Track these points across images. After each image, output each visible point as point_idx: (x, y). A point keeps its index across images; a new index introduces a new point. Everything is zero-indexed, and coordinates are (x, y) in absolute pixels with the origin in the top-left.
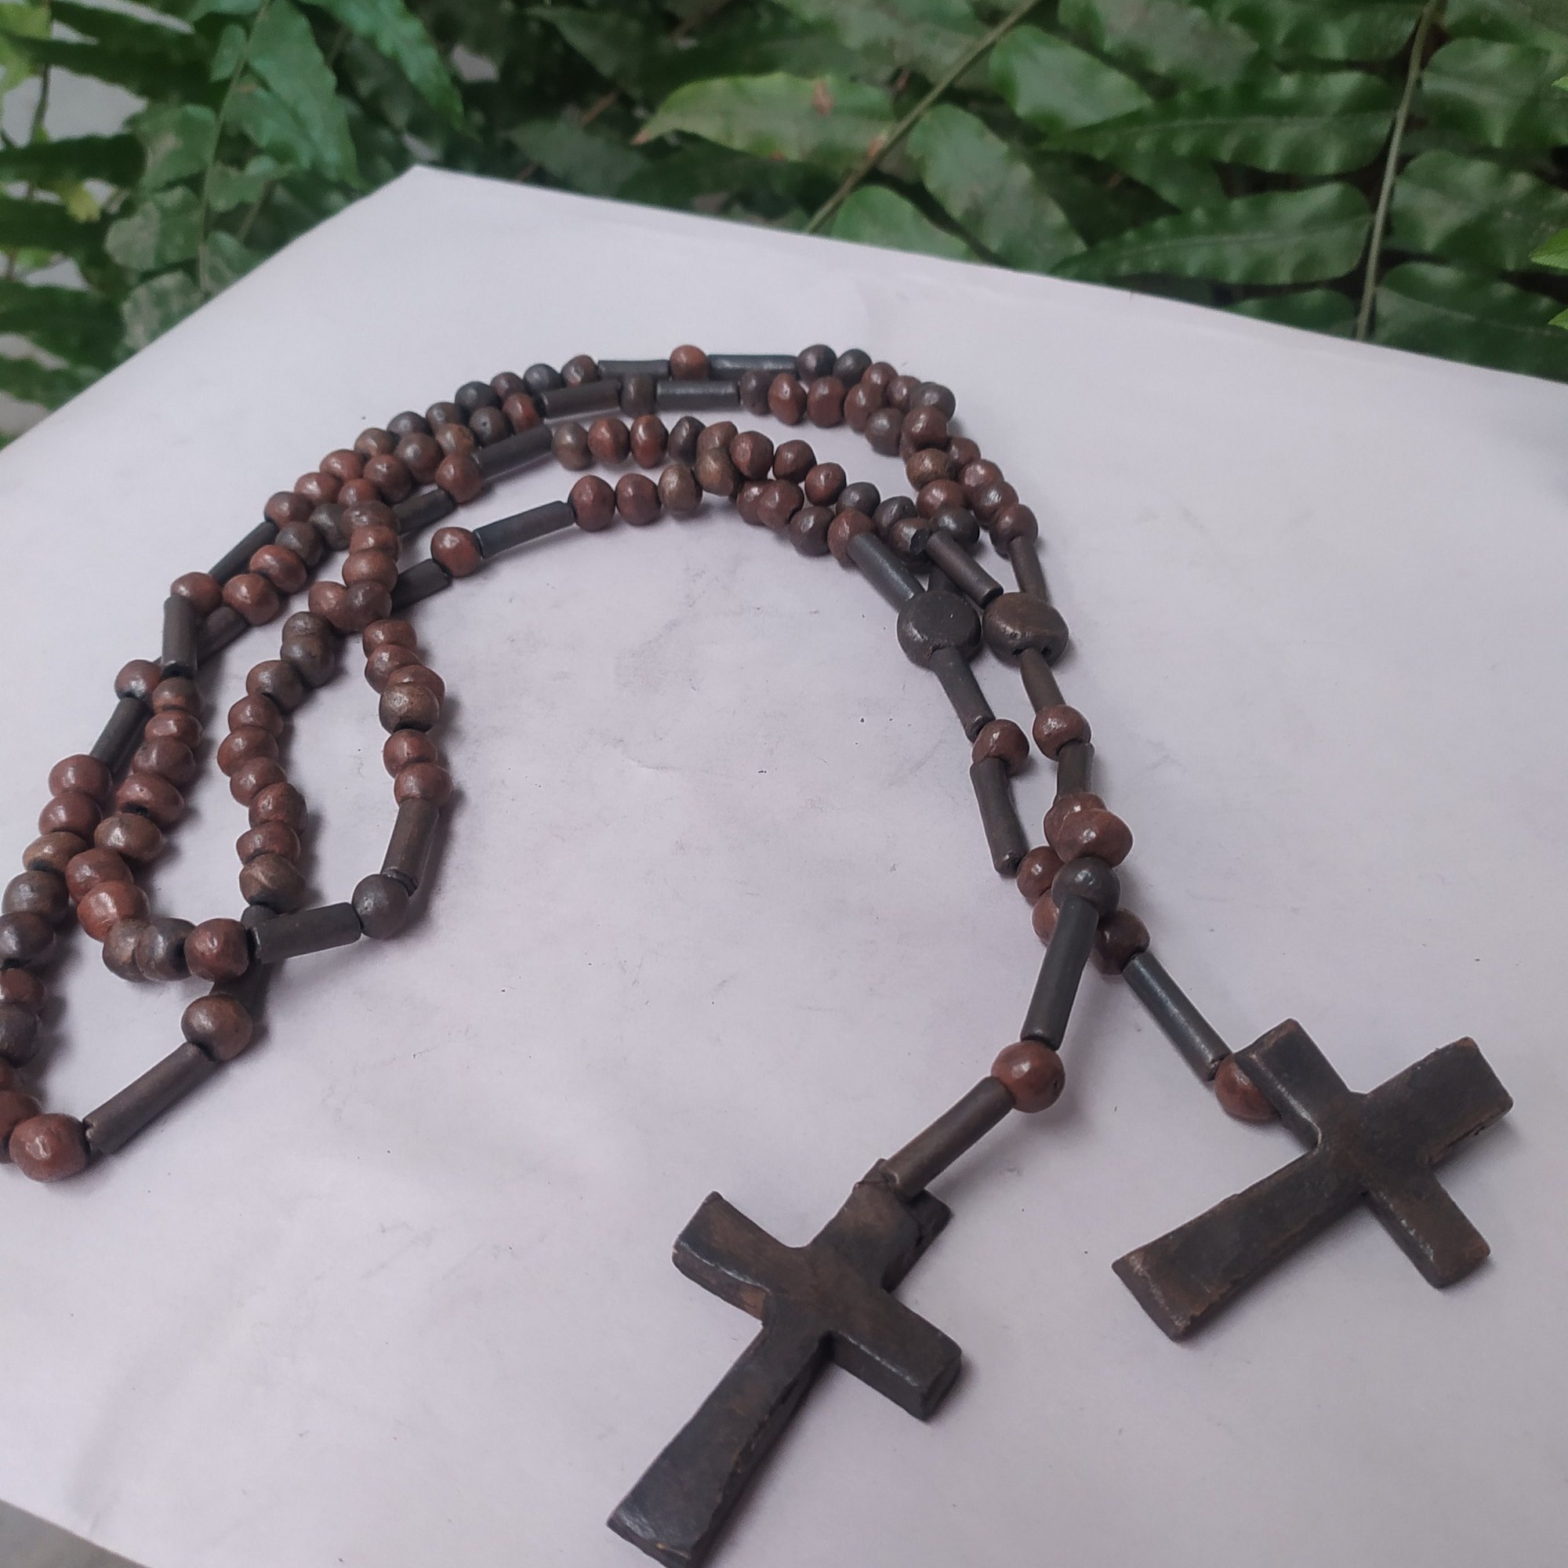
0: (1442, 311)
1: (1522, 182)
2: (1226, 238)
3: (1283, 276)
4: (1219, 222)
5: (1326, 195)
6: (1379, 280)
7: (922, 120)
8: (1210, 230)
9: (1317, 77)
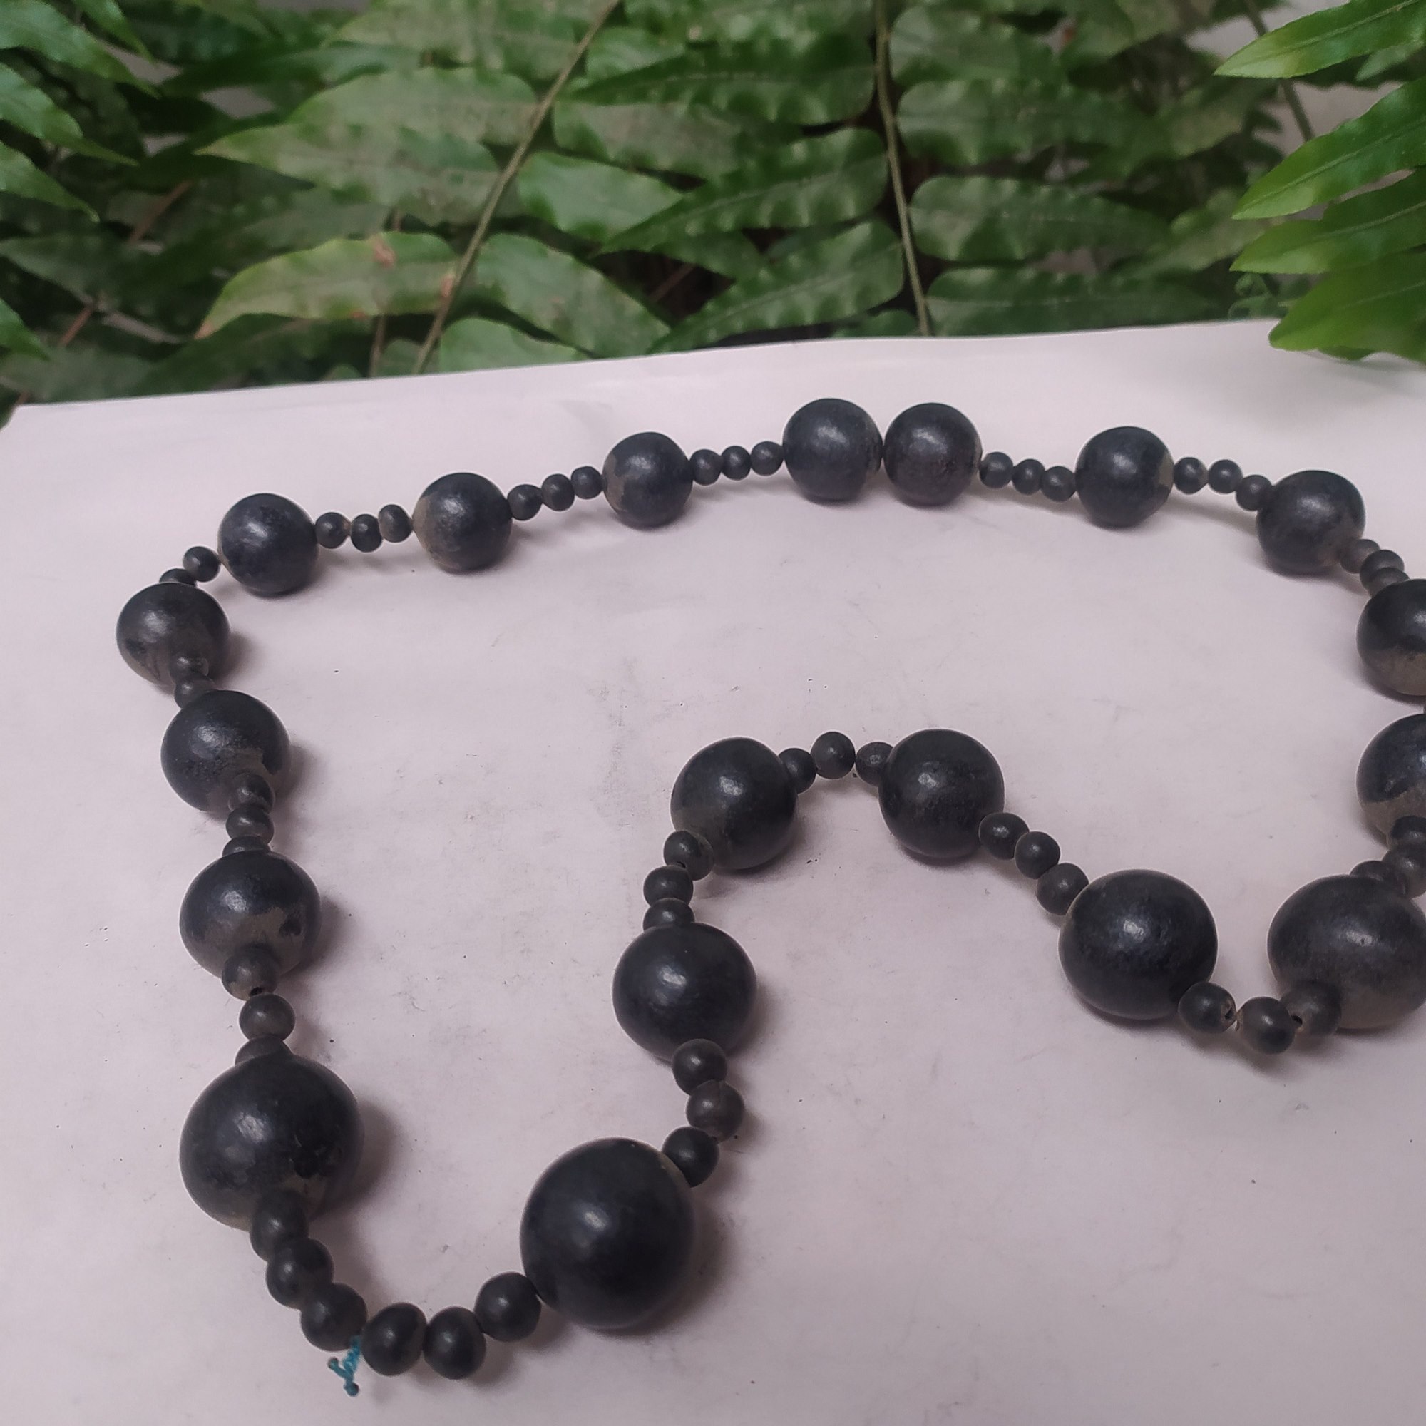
0: (985, 304)
1: (1009, 186)
2: (793, 288)
3: (849, 310)
4: (784, 277)
5: (860, 234)
6: (925, 292)
7: (481, 252)
8: (777, 287)
9: (818, 140)
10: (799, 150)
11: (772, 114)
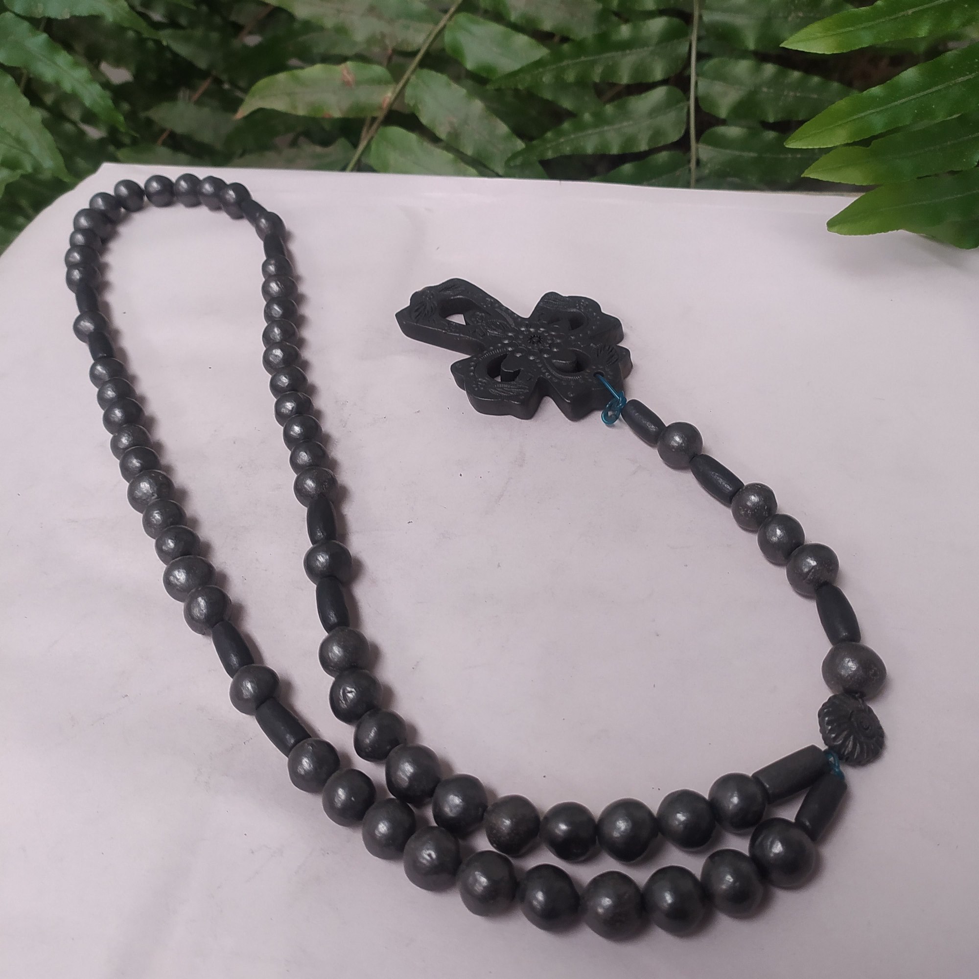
0: (737, 153)
1: (770, 69)
2: (606, 128)
3: (643, 147)
4: (600, 120)
5: (659, 94)
6: (698, 139)
7: (411, 80)
8: (596, 125)
9: (641, 23)
10: (625, 31)
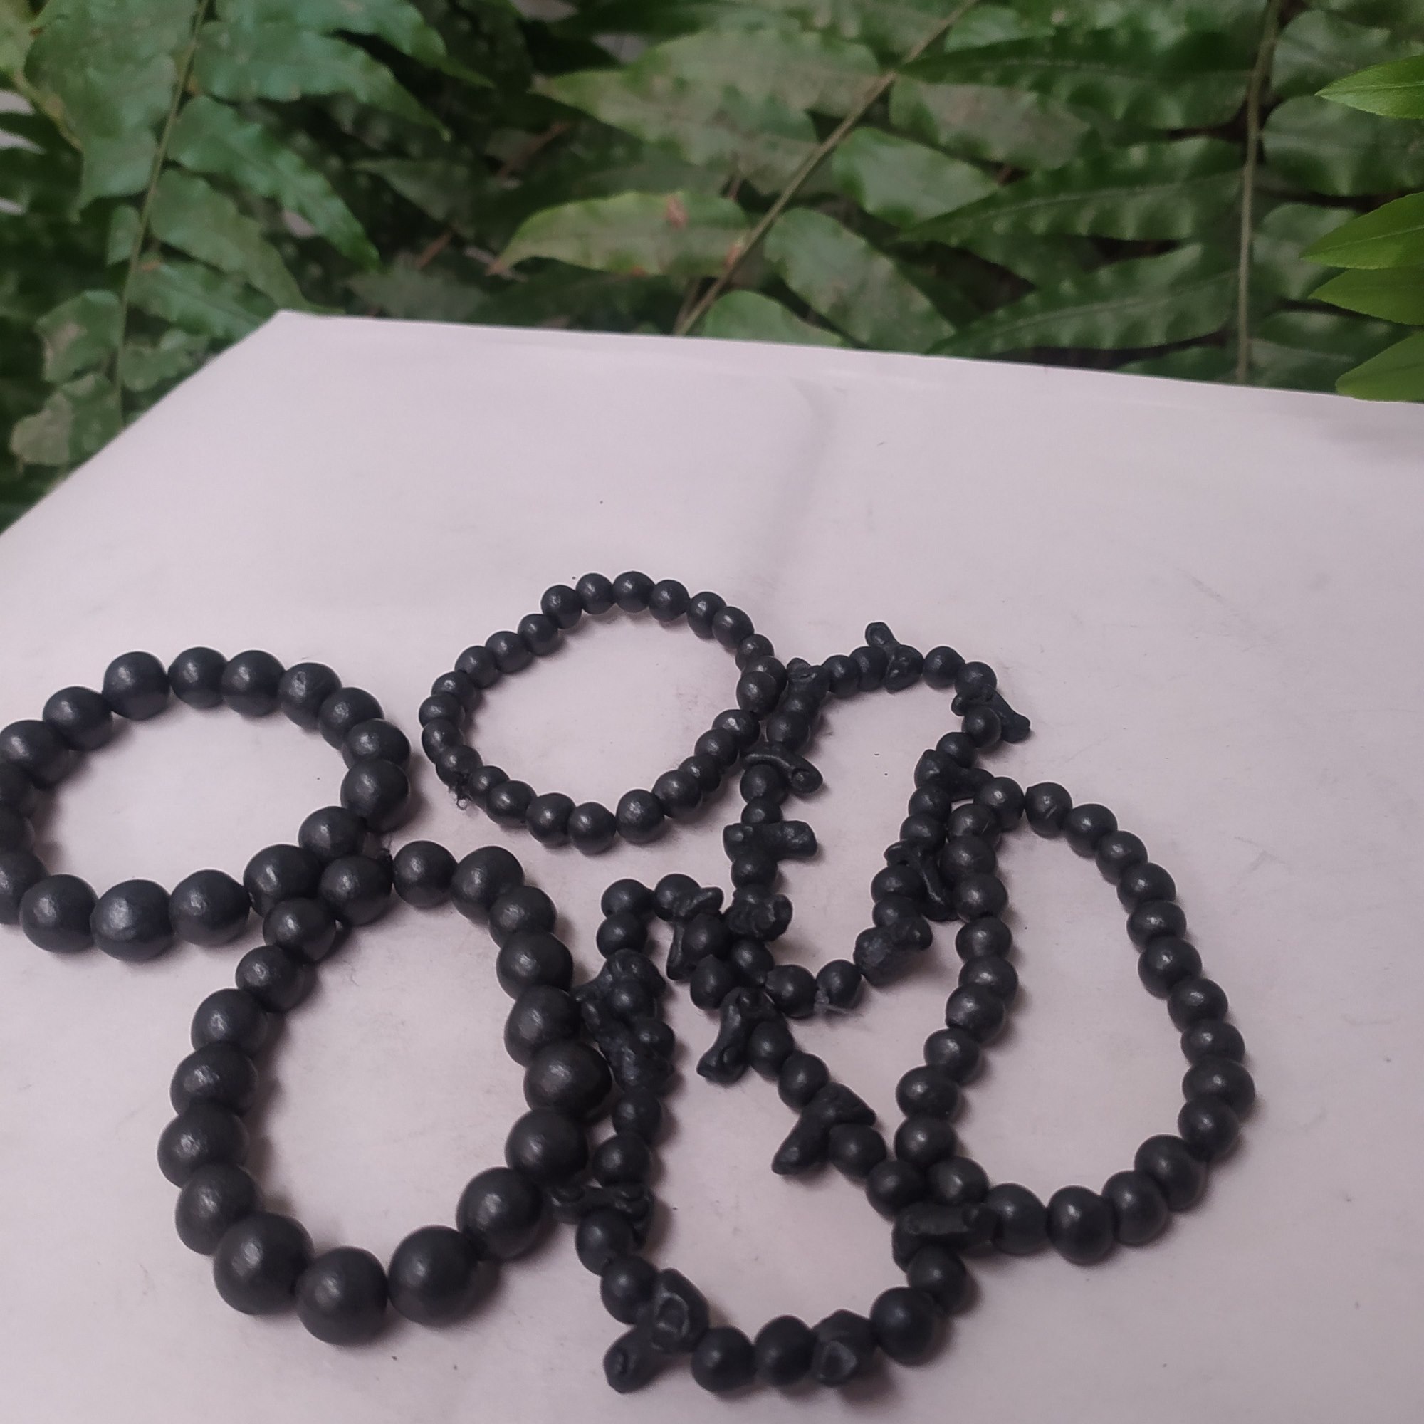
0: (1321, 355)
2: (1096, 306)
3: (1156, 337)
4: (1090, 293)
5: (1187, 256)
6: (1251, 333)
7: (776, 225)
8: (1080, 301)
9: (1163, 146)
10: (1137, 155)
11: (1119, 111)
